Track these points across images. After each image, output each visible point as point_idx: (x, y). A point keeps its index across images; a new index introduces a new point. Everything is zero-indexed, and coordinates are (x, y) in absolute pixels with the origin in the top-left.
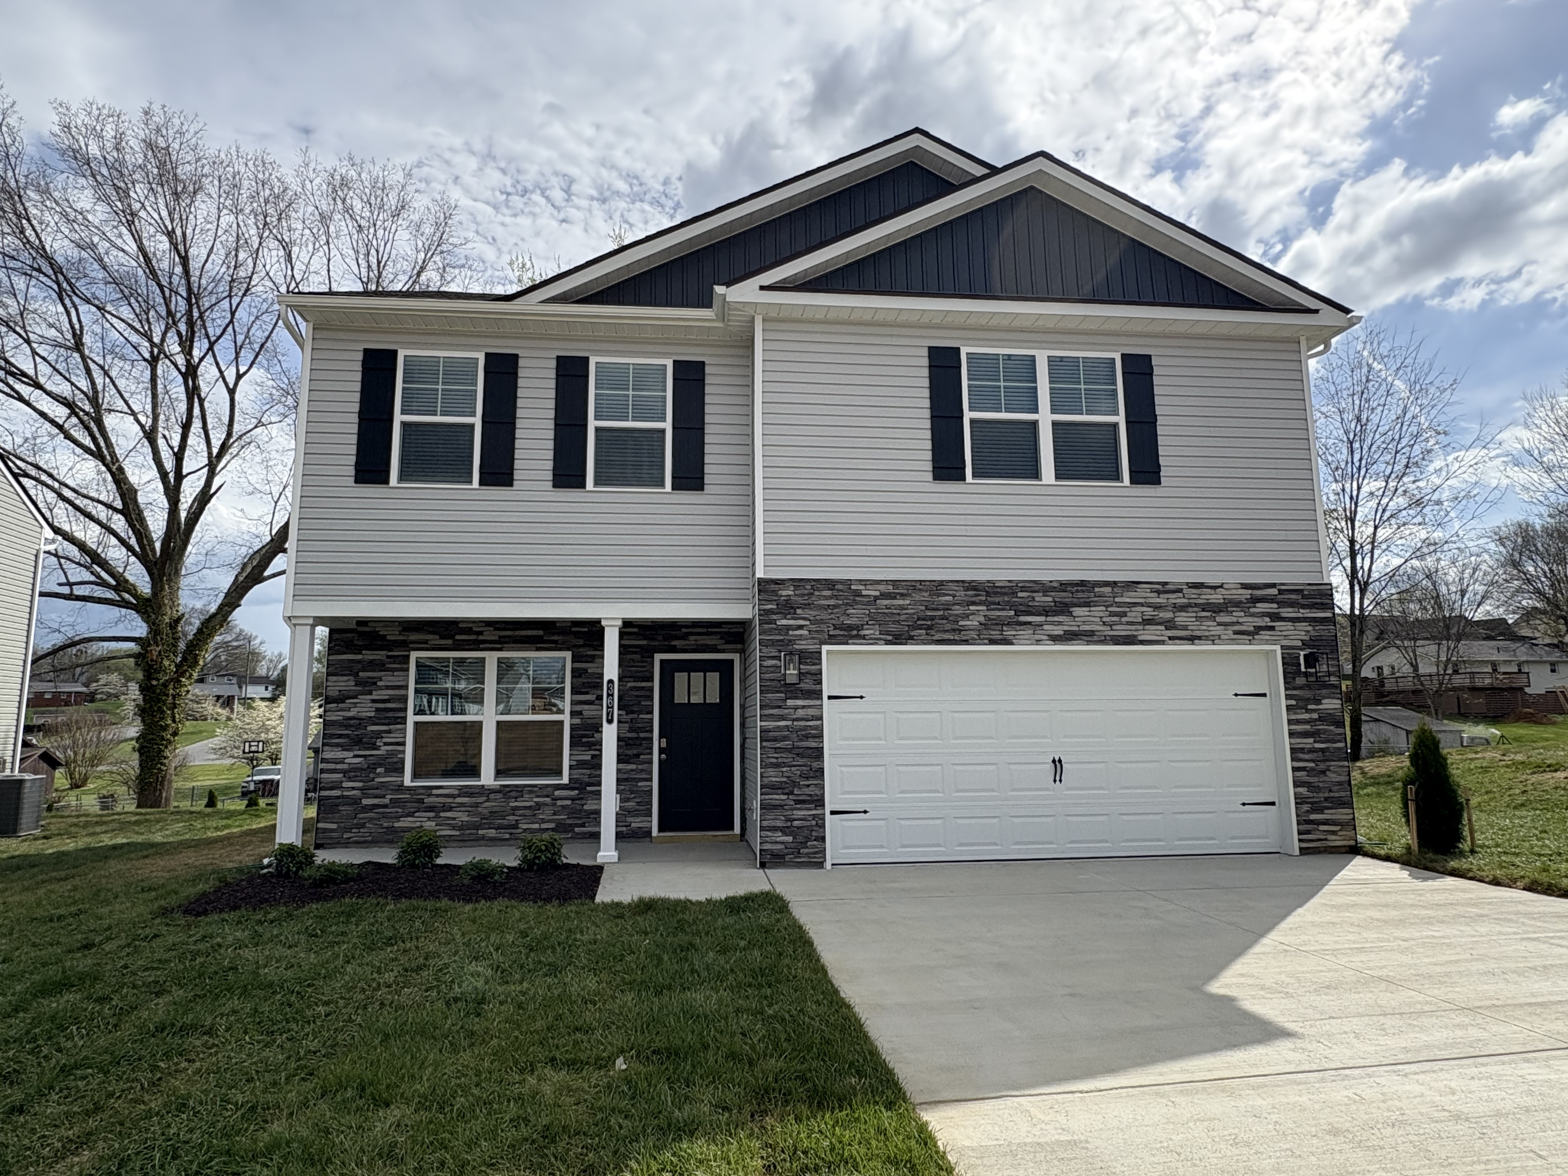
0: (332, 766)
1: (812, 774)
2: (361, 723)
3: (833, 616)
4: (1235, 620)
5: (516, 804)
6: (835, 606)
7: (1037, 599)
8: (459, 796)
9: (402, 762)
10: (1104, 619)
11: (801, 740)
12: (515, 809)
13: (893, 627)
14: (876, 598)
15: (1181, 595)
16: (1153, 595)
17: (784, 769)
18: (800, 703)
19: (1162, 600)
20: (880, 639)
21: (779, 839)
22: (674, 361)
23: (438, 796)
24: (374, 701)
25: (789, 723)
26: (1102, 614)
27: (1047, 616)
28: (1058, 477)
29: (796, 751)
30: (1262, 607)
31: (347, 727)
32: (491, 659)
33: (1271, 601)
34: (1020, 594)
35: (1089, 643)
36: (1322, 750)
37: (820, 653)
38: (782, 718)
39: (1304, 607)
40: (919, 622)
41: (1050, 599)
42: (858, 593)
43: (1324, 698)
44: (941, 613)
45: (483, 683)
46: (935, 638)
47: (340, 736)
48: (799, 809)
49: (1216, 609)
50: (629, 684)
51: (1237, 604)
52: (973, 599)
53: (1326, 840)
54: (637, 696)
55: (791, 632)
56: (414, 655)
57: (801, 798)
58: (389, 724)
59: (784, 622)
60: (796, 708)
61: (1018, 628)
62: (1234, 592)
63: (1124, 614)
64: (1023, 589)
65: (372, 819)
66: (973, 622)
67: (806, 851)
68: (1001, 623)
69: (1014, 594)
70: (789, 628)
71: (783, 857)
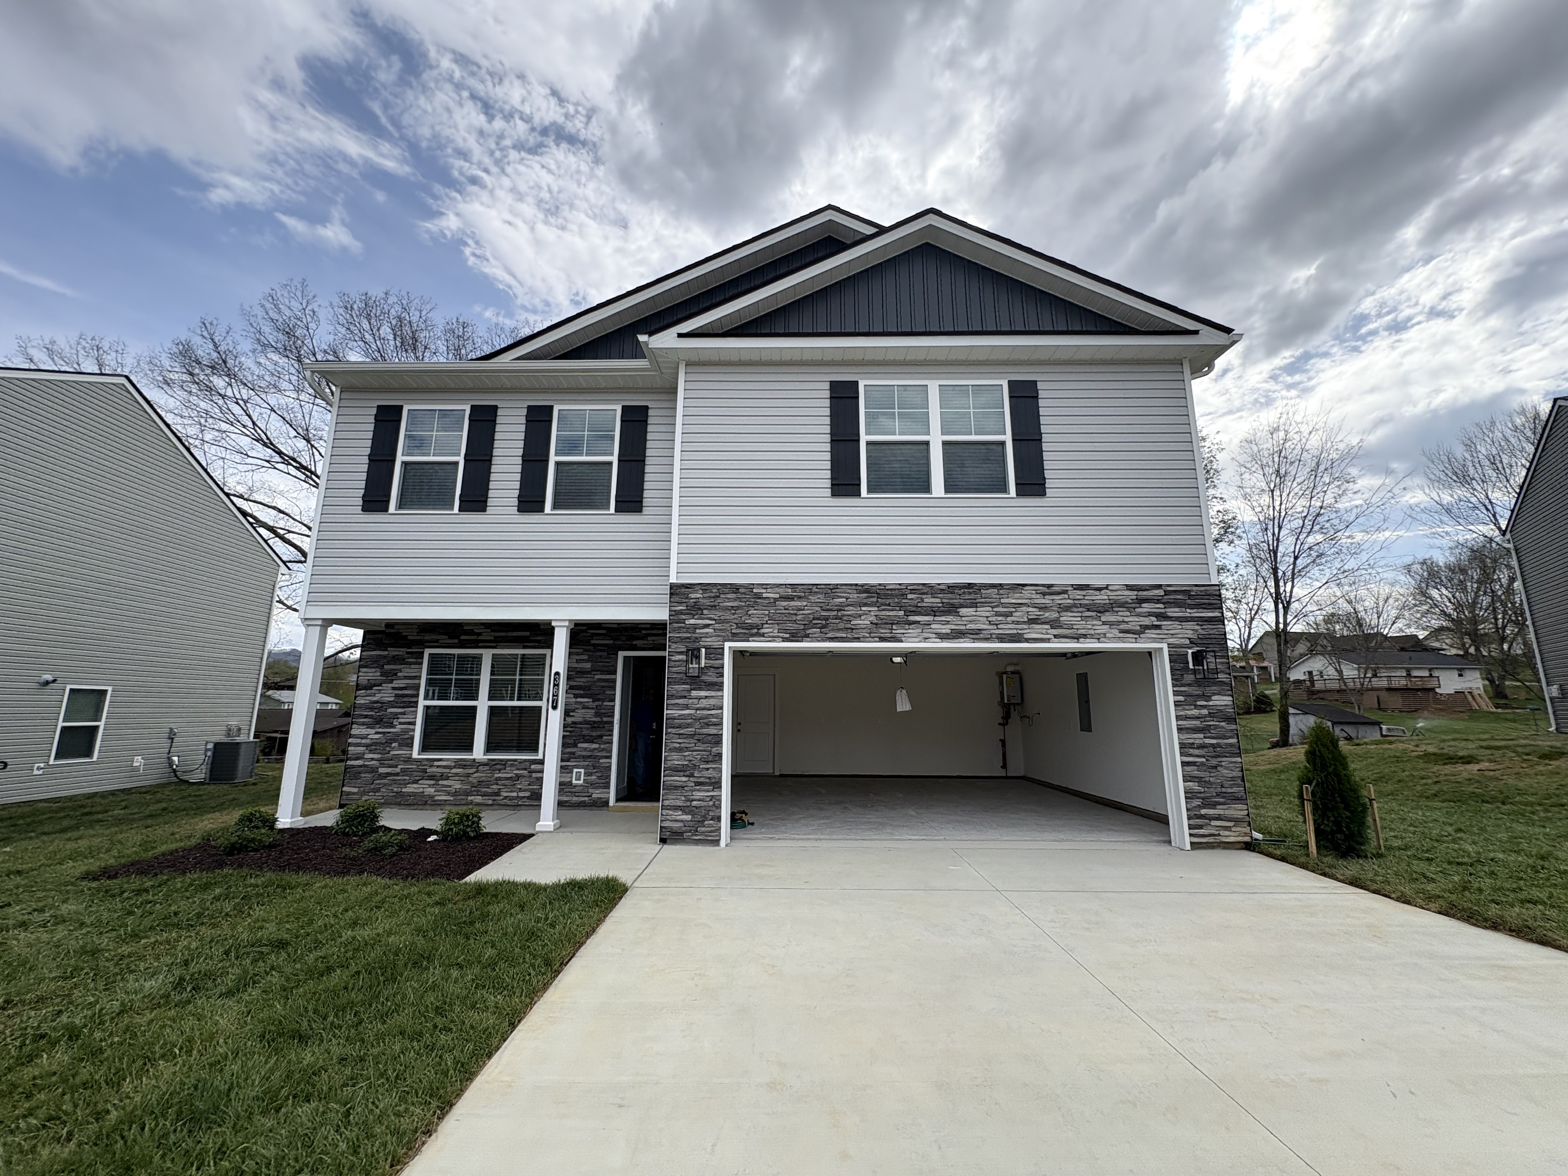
0: (359, 741)
1: (711, 758)
2: (382, 705)
3: (735, 616)
4: (1121, 619)
5: (500, 775)
6: (738, 608)
7: (926, 600)
8: (455, 767)
9: (412, 738)
10: (990, 619)
11: (702, 728)
12: (499, 779)
13: (790, 626)
14: (776, 600)
15: (1066, 596)
16: (1038, 596)
17: (687, 754)
18: (703, 693)
19: (1047, 600)
20: (779, 637)
21: (679, 818)
22: (623, 407)
23: (438, 767)
24: (394, 688)
25: (693, 712)
26: (988, 614)
27: (935, 616)
28: (947, 491)
29: (697, 737)
30: (1147, 607)
31: (372, 709)
32: (487, 656)
33: (1158, 602)
34: (910, 596)
35: (975, 640)
36: (1212, 745)
37: (723, 649)
38: (687, 707)
39: (1191, 607)
40: (814, 622)
41: (938, 600)
42: (759, 596)
43: (1214, 694)
44: (835, 613)
45: (479, 675)
46: (829, 635)
47: (366, 717)
48: (698, 790)
49: (1101, 610)
50: (597, 677)
51: (1123, 605)
52: (865, 601)
53: (1219, 835)
54: (603, 687)
55: (698, 631)
56: (427, 652)
57: (702, 780)
58: (403, 707)
59: (692, 621)
60: (699, 698)
61: (907, 627)
62: (1119, 593)
63: (1010, 614)
64: (913, 591)
65: (385, 785)
66: (864, 622)
67: (703, 829)
68: (891, 623)
69: (904, 595)
70: (695, 627)
71: (681, 834)
